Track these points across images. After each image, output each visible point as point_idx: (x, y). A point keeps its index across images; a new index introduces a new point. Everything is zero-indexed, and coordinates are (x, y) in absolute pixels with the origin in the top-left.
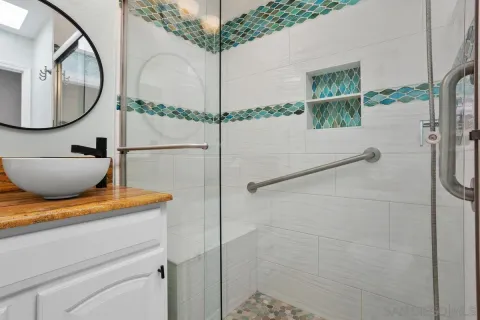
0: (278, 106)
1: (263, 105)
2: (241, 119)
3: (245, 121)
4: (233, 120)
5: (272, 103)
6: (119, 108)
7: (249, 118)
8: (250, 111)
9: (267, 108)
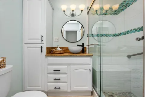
0: (139, 28)
1: (133, 28)
2: (125, 34)
3: (127, 35)
4: (123, 35)
5: (136, 27)
6: (88, 36)
7: (128, 33)
8: (128, 31)
9: (135, 29)
